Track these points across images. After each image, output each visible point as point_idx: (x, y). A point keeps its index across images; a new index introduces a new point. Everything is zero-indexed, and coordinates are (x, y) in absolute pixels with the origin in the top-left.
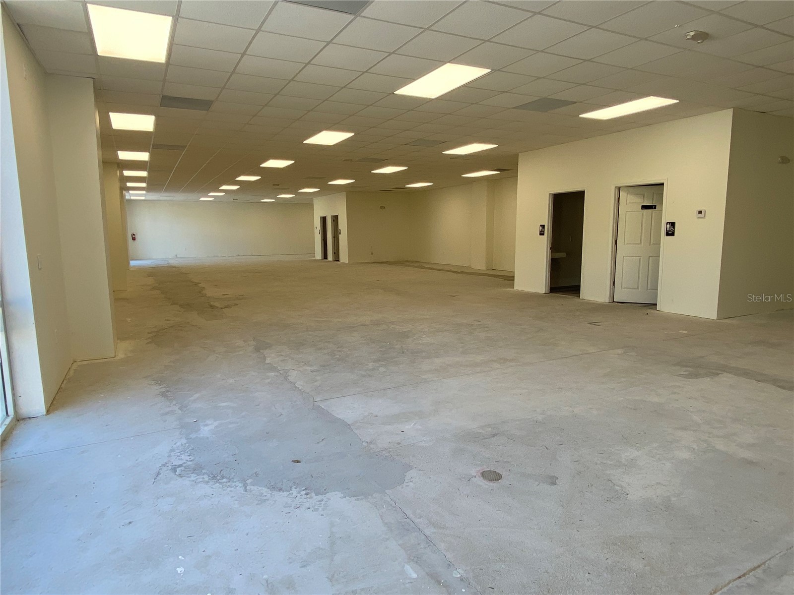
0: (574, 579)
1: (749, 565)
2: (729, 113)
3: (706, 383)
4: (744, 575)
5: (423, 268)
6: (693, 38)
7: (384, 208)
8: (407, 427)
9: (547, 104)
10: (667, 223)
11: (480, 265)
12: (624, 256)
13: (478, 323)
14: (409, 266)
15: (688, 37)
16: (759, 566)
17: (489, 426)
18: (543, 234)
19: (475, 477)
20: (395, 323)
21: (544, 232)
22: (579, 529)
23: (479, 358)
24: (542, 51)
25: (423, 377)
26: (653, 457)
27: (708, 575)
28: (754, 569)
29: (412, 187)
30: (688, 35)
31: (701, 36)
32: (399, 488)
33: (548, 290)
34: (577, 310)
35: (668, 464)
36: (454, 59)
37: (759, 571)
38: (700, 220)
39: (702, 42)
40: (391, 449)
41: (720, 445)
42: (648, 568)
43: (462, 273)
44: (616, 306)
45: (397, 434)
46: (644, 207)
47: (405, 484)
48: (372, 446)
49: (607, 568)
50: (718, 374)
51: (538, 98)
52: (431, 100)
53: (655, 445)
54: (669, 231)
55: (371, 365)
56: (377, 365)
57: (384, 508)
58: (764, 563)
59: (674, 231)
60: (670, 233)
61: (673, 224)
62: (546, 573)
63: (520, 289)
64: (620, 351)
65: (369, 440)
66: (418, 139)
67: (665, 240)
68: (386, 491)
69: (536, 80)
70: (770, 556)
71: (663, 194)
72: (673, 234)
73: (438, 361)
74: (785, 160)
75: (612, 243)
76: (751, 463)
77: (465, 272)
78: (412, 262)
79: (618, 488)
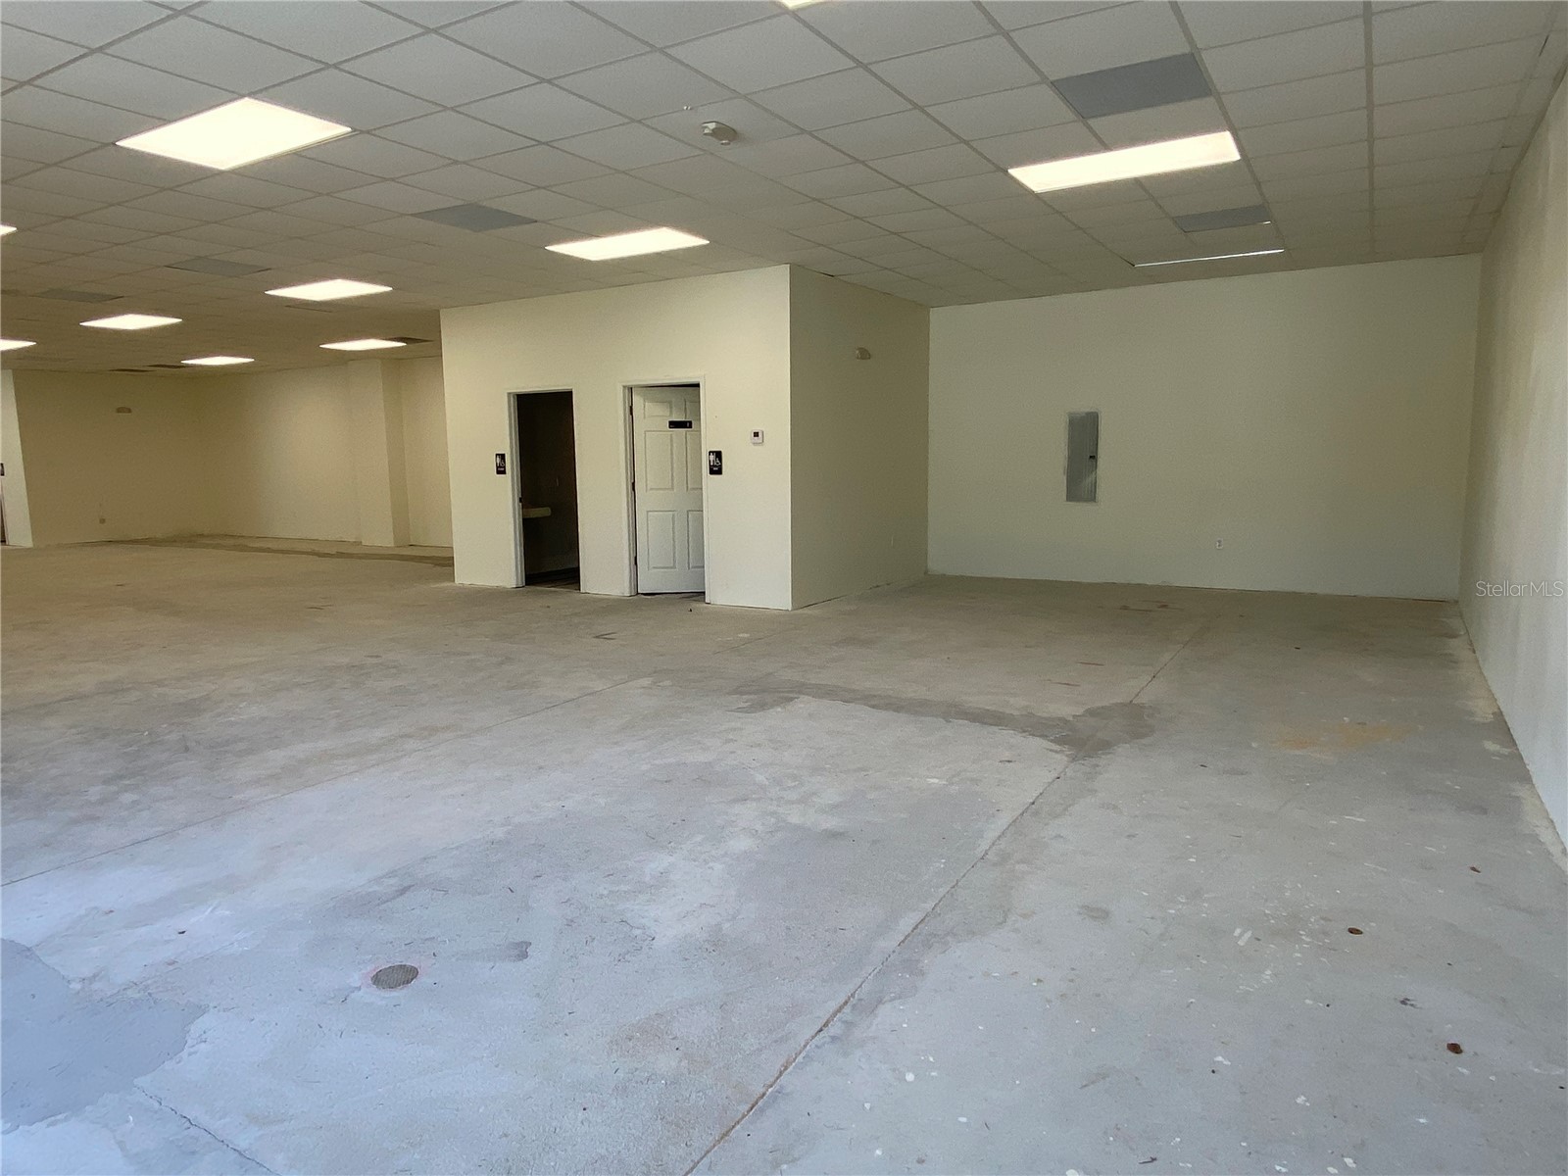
0: (558, 1130)
1: (833, 1005)
2: (784, 271)
3: (775, 717)
4: (826, 1025)
5: (244, 548)
6: (715, 133)
7: (130, 411)
8: (193, 920)
9: (478, 217)
10: (710, 452)
11: (381, 537)
12: (648, 512)
13: (375, 661)
14: (207, 546)
15: (706, 131)
16: (846, 1003)
17: (392, 874)
18: (504, 472)
19: (359, 989)
20: (166, 683)
21: (504, 467)
22: (567, 1031)
23: (379, 734)
24: (452, 109)
25: (240, 797)
26: (695, 861)
27: (776, 1041)
28: (840, 1010)
29: (201, 366)
30: (706, 127)
31: (725, 133)
32: (168, 1065)
33: (522, 581)
34: (576, 614)
35: (718, 866)
36: (261, 91)
37: (847, 1009)
38: (757, 447)
39: (729, 144)
40: (149, 982)
41: (795, 818)
42: (684, 1063)
43: (340, 555)
44: (643, 600)
45: (167, 942)
46: (674, 425)
47: (187, 1050)
48: (96, 986)
49: (616, 1088)
50: (792, 699)
51: (460, 203)
52: (221, 173)
53: (699, 838)
54: (714, 466)
55: (95, 792)
56: (115, 788)
57: (128, 1121)
58: (853, 995)
59: (721, 466)
60: (716, 470)
61: (718, 455)
62: (504, 1138)
63: (467, 582)
64: (646, 682)
65: (87, 972)
66: (200, 257)
67: (709, 480)
68: (136, 1082)
69: (449, 165)
70: (861, 980)
71: (699, 402)
72: (719, 472)
73: (277, 757)
74: (864, 354)
75: (627, 489)
76: (834, 835)
77: (346, 554)
78: (211, 536)
79: (638, 932)
